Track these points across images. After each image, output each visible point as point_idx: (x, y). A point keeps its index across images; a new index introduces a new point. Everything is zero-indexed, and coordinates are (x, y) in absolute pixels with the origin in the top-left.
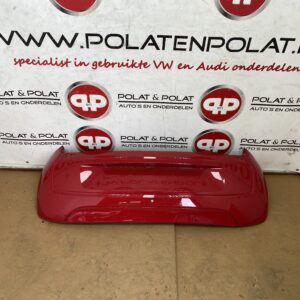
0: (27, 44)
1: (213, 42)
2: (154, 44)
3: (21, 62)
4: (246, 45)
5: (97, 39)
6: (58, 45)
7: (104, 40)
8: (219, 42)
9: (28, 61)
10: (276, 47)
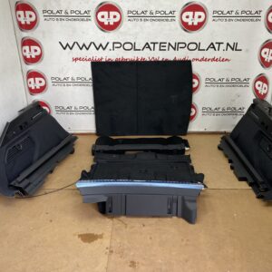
0: (81, 49)
1: (180, 45)
2: (149, 47)
3: (76, 60)
4: (198, 47)
5: (119, 45)
6: (98, 49)
7: (122, 46)
8: (183, 45)
9: (80, 59)
10: (214, 47)
